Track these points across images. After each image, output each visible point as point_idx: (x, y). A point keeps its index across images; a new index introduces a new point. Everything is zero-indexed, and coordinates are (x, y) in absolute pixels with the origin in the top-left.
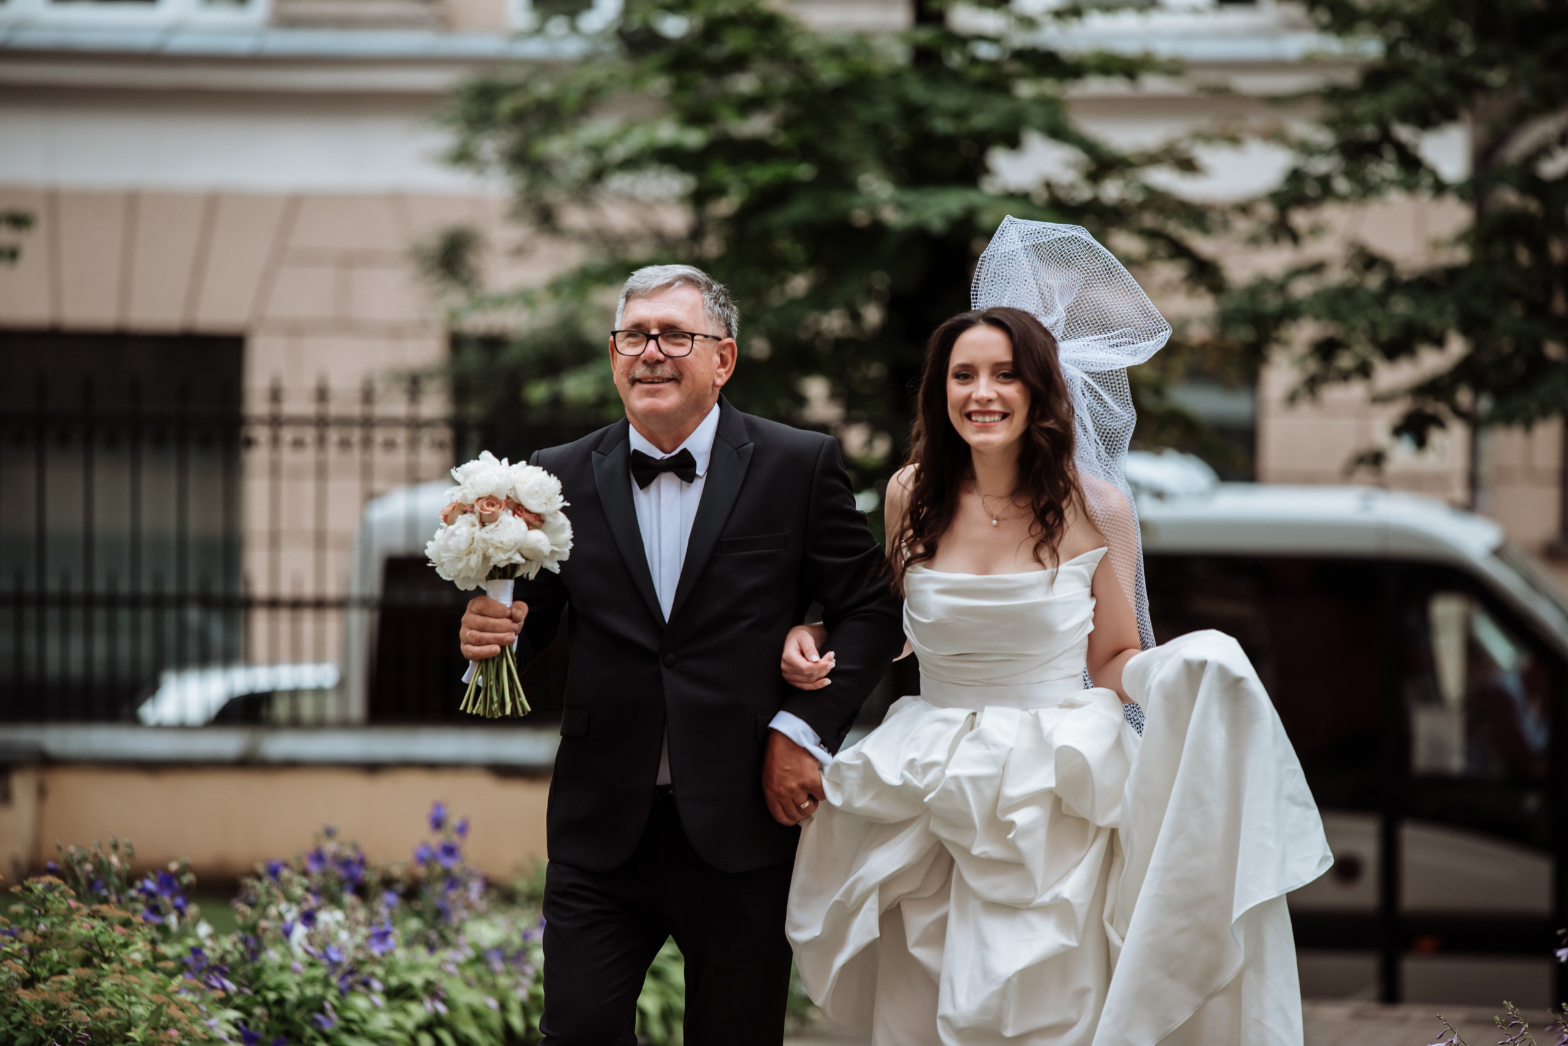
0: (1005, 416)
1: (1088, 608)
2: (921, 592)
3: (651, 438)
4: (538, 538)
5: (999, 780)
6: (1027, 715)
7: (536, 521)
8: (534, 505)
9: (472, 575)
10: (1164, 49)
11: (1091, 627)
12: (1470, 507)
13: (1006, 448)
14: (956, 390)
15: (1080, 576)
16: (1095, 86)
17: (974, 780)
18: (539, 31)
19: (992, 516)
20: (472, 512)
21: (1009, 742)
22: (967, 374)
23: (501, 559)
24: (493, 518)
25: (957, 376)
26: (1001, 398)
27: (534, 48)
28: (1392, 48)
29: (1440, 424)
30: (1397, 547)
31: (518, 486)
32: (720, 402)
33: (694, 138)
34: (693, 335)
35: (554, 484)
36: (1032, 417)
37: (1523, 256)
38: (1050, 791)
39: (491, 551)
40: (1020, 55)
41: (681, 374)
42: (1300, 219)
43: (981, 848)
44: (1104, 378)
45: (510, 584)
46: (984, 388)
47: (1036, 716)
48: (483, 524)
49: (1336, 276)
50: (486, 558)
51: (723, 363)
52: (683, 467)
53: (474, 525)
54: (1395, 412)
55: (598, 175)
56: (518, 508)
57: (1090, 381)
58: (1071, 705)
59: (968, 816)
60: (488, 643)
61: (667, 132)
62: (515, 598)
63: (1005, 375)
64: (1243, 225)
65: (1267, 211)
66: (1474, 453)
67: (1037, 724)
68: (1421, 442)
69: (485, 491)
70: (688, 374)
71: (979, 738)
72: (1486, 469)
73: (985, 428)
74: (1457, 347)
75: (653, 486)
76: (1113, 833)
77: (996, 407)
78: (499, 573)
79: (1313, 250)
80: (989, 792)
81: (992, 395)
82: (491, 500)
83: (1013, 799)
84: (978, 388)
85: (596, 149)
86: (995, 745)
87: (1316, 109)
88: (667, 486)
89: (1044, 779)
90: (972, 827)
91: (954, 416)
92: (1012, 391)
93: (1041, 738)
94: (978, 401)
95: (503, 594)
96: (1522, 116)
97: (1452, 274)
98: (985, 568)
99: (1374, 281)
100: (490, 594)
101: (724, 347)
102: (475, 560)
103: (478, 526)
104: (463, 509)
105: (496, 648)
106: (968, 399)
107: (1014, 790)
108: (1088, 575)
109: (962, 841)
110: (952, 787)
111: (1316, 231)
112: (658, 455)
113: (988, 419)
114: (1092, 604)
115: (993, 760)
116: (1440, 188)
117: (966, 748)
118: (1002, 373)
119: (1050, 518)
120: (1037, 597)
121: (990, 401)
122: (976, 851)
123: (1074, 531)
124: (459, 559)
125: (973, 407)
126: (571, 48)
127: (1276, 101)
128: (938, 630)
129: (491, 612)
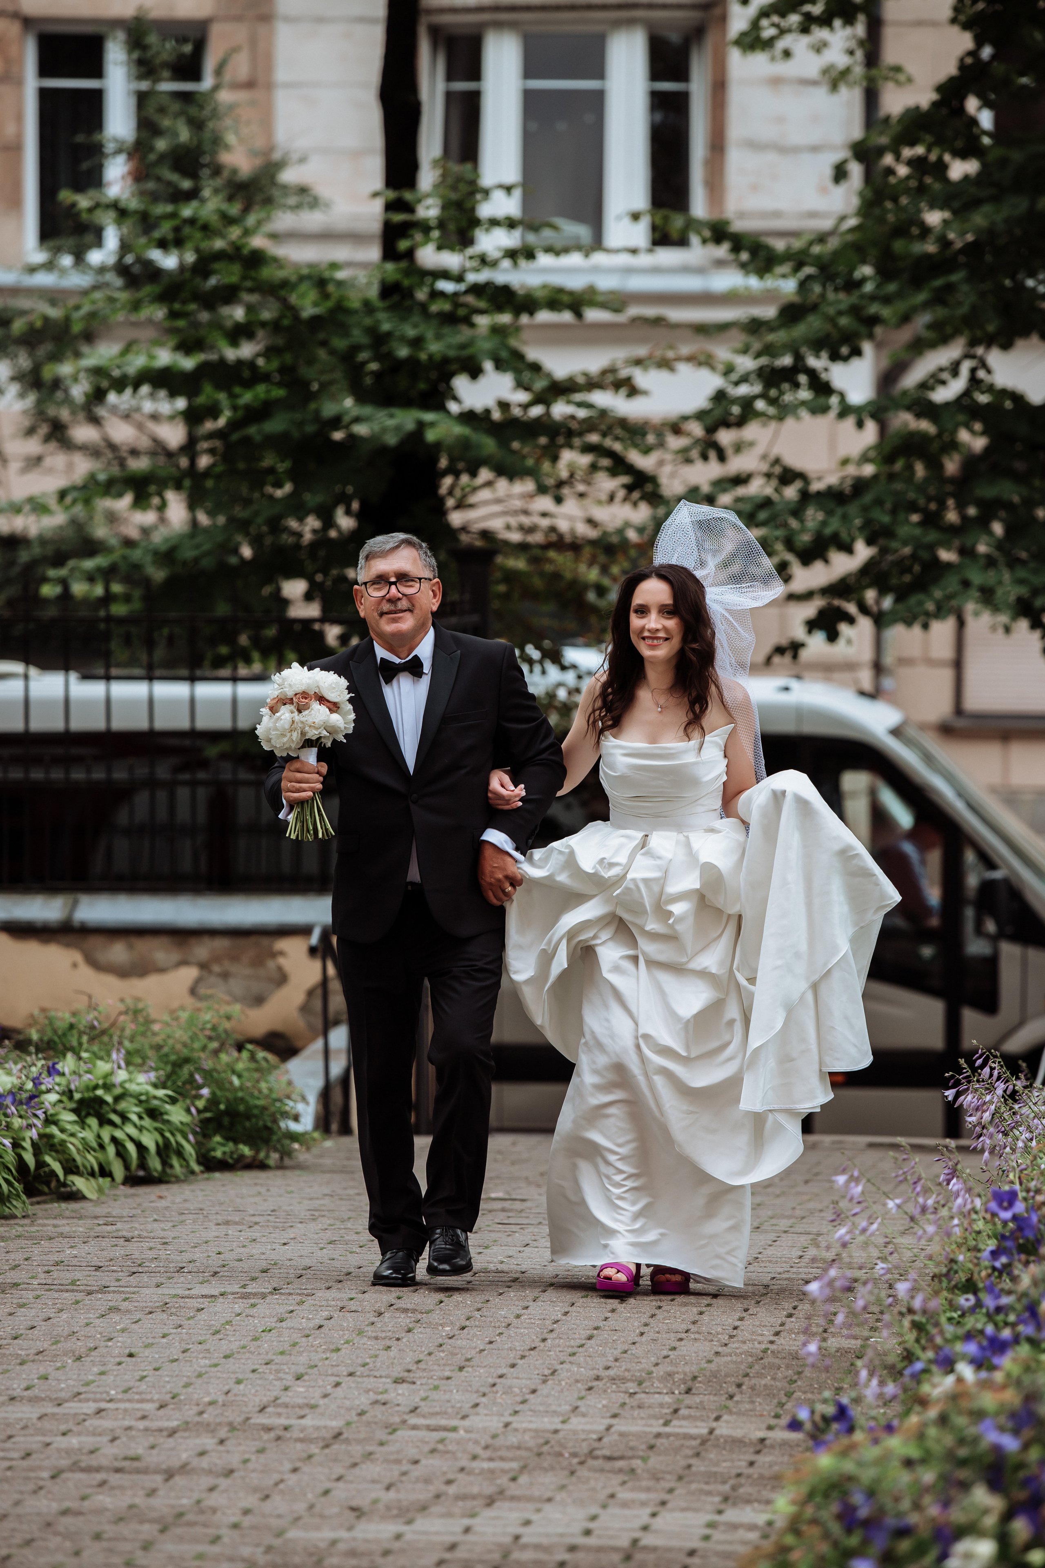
0: (666, 639)
1: (721, 765)
2: (611, 754)
3: (391, 650)
4: (335, 718)
5: (663, 881)
6: (681, 837)
7: (334, 707)
8: (332, 696)
9: (293, 746)
10: (606, 283)
11: (725, 778)
12: (873, 695)
13: (668, 660)
14: (636, 622)
15: (717, 744)
16: (544, 316)
17: (646, 881)
18: (49, 266)
19: (657, 705)
20: (292, 703)
21: (669, 856)
22: (643, 611)
23: (312, 734)
24: (307, 707)
25: (636, 611)
26: (665, 629)
27: (44, 279)
28: (803, 285)
29: (851, 620)
30: (809, 728)
31: (321, 684)
32: (434, 625)
33: (188, 363)
34: (420, 579)
35: (343, 682)
36: (685, 640)
37: (920, 470)
38: (697, 890)
39: (307, 728)
40: (477, 289)
41: (413, 605)
42: (725, 437)
43: (652, 926)
44: (739, 614)
45: (315, 750)
46: (653, 621)
47: (687, 837)
48: (300, 711)
49: (757, 488)
50: (303, 734)
51: (435, 596)
52: (414, 668)
53: (292, 712)
54: (810, 610)
55: (98, 395)
56: (322, 699)
57: (727, 614)
58: (712, 830)
59: (643, 905)
60: (305, 791)
61: (164, 357)
62: (318, 760)
63: (669, 613)
64: (675, 442)
65: (697, 429)
66: (878, 645)
67: (688, 845)
68: (833, 636)
69: (300, 688)
70: (417, 605)
71: (650, 854)
72: (888, 660)
73: (653, 647)
74: (863, 552)
75: (395, 682)
76: (740, 916)
77: (662, 634)
78: (308, 743)
79: (737, 464)
80: (656, 889)
81: (659, 626)
82: (305, 695)
83: (671, 895)
84: (649, 622)
85: (98, 372)
86: (659, 858)
87: (739, 338)
88: (404, 682)
89: (691, 882)
90: (645, 912)
91: (633, 638)
92: (671, 623)
93: (691, 855)
94: (649, 631)
95: (311, 757)
96: (918, 347)
97: (860, 486)
98: (653, 740)
99: (791, 492)
100: (302, 758)
101: (434, 585)
102: (295, 736)
103: (296, 713)
104: (285, 701)
105: (311, 794)
106: (643, 629)
107: (673, 888)
108: (722, 744)
109: (638, 921)
110: (632, 886)
111: (739, 448)
112: (397, 661)
113: (655, 642)
114: (725, 762)
115: (659, 868)
116: (845, 410)
117: (639, 858)
118: (666, 611)
119: (697, 708)
120: (690, 758)
121: (657, 630)
122: (648, 928)
123: (713, 714)
124: (283, 735)
125: (646, 634)
126: (78, 280)
127: (702, 330)
128: (622, 780)
129: (306, 769)
